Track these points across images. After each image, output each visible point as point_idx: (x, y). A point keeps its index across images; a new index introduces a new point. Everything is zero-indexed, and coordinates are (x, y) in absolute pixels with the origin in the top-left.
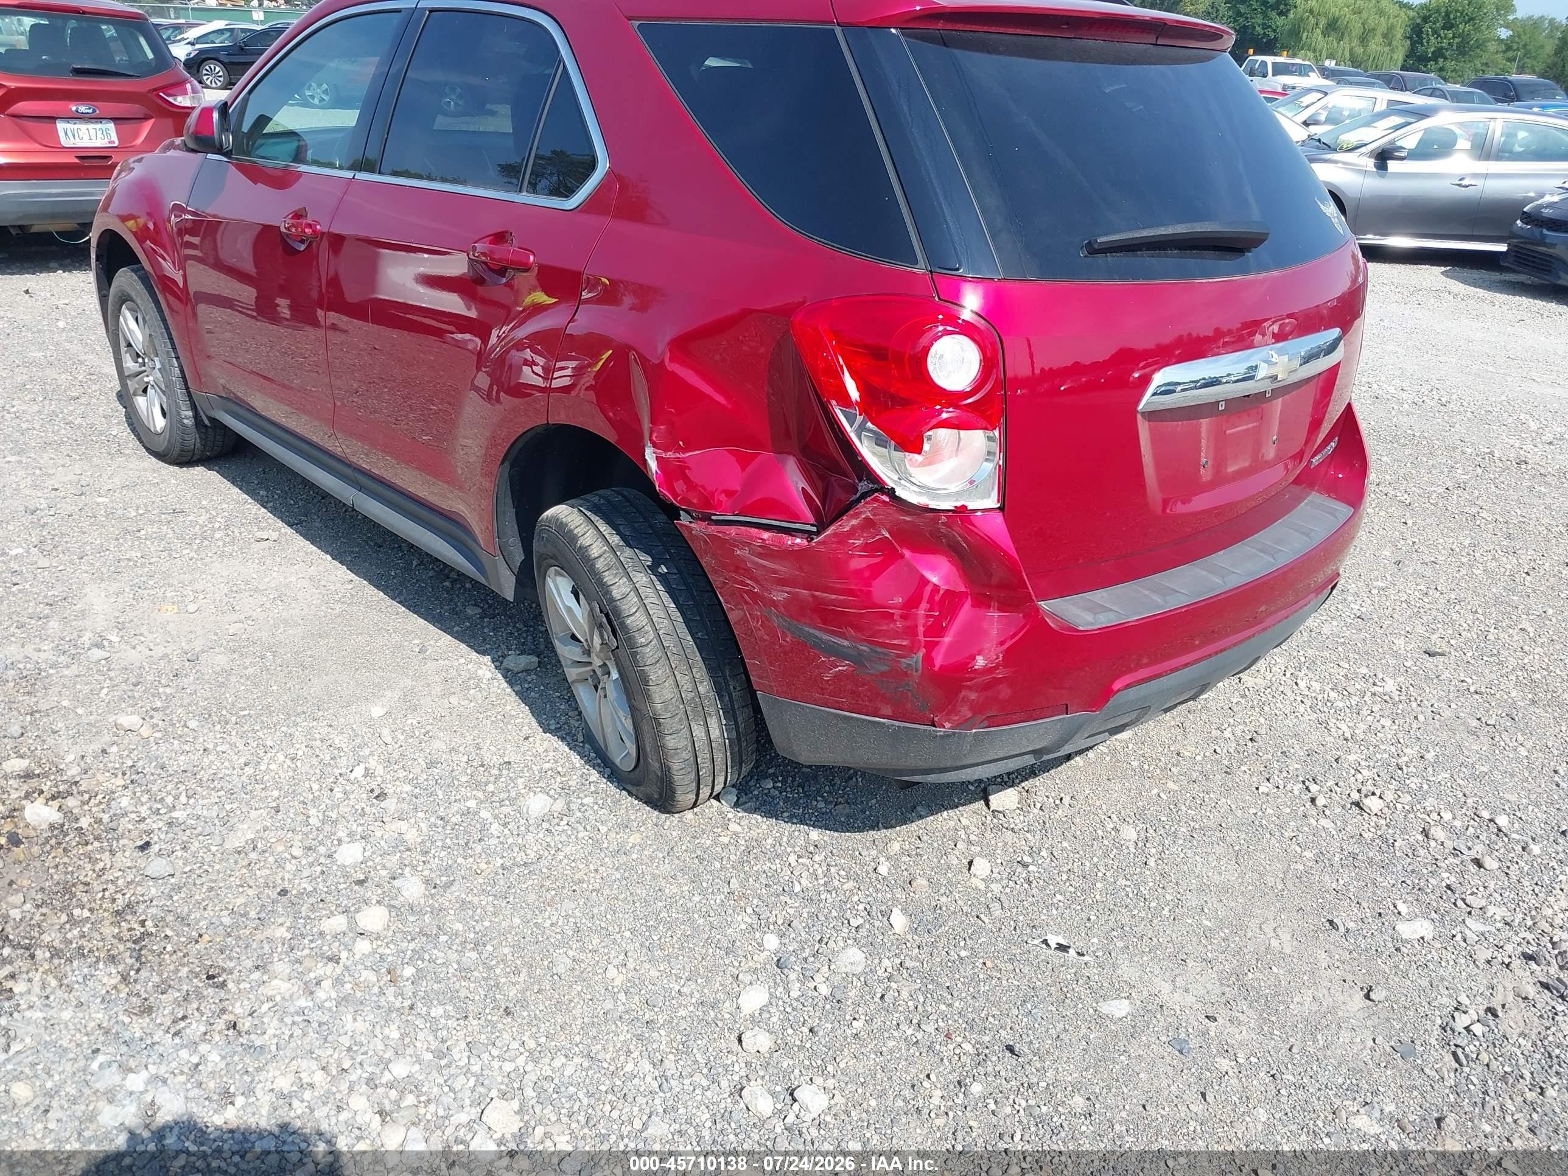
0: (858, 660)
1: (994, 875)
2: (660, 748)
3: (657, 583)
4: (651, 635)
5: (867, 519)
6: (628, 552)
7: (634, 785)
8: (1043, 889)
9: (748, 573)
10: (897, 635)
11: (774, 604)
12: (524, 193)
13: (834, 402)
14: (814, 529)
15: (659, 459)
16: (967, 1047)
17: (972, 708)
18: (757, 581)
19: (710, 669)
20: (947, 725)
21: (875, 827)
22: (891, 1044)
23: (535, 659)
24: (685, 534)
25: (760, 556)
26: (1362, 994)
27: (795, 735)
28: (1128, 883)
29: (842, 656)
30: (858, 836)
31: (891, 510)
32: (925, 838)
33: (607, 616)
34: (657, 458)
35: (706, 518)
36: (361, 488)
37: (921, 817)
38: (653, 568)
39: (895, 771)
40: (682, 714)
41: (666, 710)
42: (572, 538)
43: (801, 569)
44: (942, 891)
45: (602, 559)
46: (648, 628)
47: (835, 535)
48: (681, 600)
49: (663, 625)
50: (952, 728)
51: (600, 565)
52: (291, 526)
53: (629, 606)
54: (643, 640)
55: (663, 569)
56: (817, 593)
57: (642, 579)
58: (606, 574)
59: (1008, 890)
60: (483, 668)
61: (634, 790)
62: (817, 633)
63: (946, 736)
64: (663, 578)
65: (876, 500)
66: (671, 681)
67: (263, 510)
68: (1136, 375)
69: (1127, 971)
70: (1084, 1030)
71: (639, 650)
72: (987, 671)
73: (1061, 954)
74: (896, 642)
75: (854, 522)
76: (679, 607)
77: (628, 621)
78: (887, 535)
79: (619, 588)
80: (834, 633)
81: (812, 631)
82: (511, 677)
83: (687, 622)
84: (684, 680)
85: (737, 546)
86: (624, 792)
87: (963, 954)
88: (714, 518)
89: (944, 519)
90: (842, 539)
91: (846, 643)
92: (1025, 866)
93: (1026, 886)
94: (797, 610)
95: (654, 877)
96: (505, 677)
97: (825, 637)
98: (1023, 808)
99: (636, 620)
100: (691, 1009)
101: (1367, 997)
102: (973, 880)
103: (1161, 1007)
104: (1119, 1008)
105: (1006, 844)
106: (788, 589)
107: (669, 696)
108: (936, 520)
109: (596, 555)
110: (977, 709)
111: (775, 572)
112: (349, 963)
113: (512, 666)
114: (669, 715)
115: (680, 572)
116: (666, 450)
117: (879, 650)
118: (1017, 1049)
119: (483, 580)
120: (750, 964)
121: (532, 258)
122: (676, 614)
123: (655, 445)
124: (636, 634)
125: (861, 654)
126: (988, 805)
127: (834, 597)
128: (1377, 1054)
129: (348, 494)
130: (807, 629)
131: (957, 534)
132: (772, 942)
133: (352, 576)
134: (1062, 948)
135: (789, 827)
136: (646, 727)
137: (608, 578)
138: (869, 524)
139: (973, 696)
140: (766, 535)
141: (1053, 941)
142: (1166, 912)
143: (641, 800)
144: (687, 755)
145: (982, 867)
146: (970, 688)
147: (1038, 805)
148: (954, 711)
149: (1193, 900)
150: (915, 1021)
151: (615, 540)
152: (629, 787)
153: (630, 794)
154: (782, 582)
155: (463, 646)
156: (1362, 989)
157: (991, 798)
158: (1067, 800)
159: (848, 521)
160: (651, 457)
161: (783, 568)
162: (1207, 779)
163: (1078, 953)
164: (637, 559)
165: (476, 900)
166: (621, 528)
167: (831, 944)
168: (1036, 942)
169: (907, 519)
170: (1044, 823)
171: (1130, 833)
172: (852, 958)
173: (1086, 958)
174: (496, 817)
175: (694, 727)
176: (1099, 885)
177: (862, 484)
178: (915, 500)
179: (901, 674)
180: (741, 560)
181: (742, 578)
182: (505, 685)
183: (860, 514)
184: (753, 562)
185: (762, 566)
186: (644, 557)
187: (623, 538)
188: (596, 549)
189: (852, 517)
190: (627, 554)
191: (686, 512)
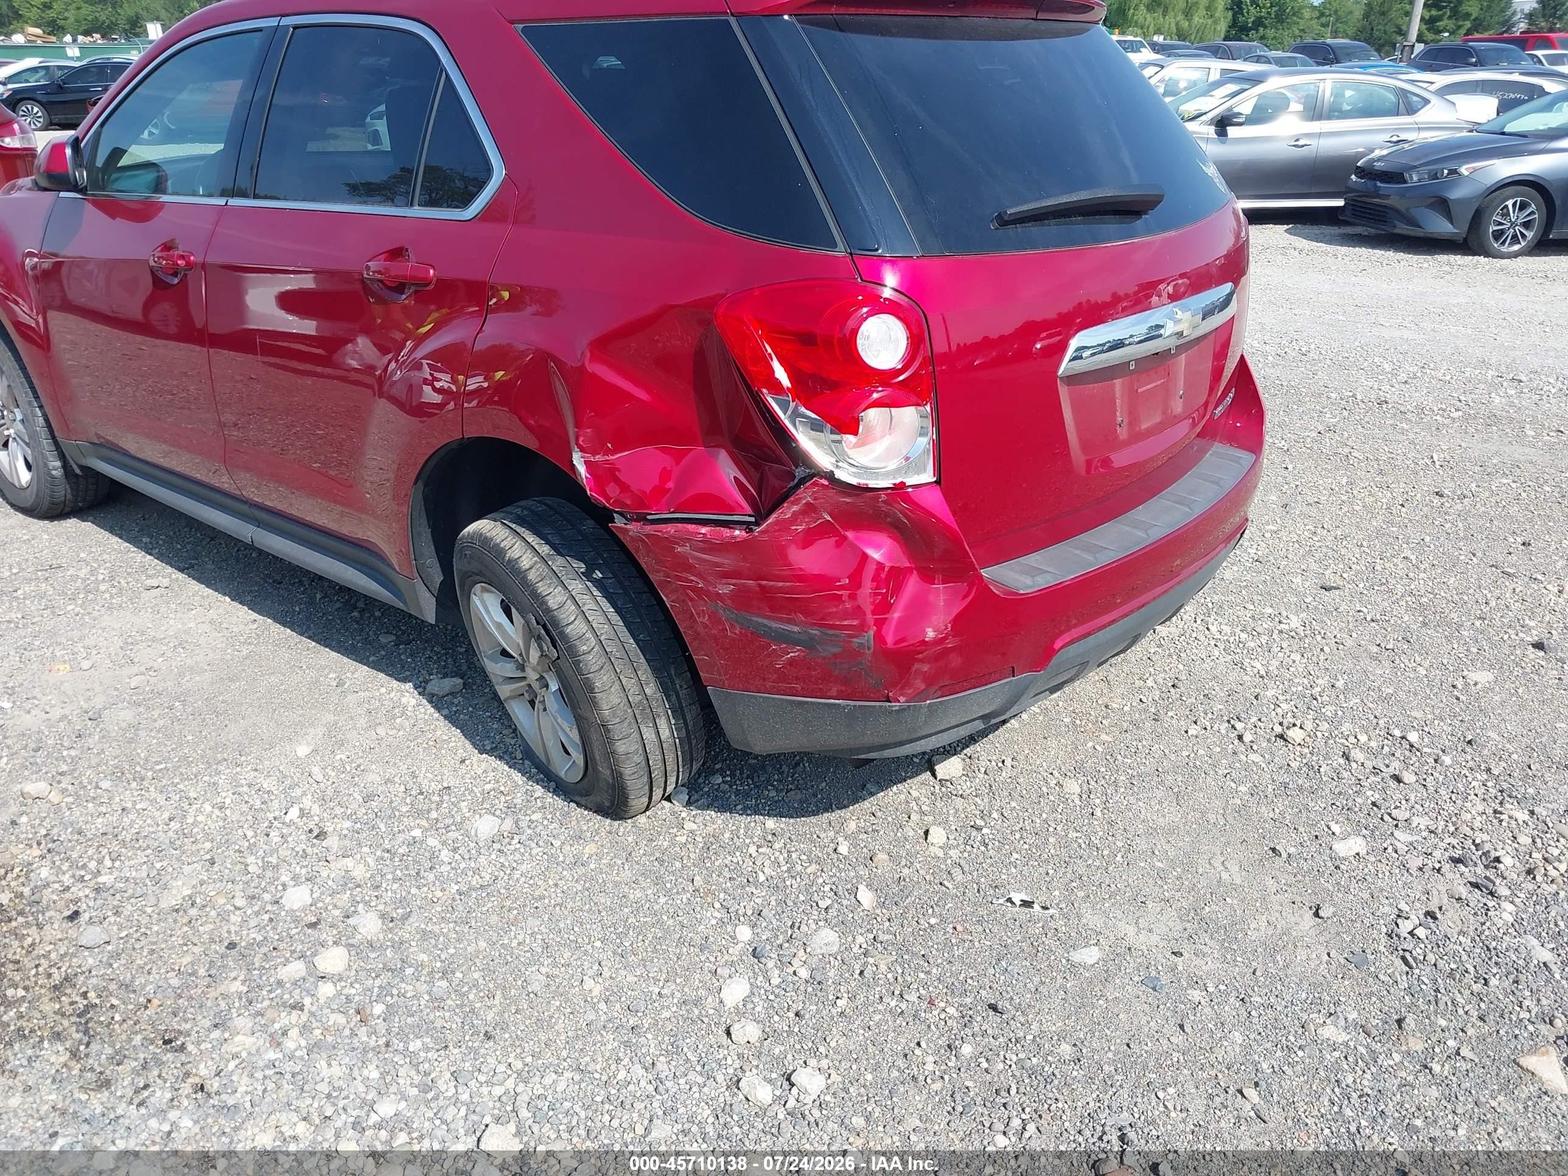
0: (810, 645)
1: (951, 842)
2: (610, 754)
3: (593, 589)
4: (593, 641)
5: (808, 504)
6: (560, 560)
7: (582, 795)
8: (999, 850)
9: (689, 568)
10: (846, 615)
11: (720, 597)
12: (415, 208)
13: (765, 391)
14: (753, 519)
15: (587, 463)
16: (951, 1010)
17: (925, 680)
18: (699, 575)
19: (654, 670)
20: (902, 699)
21: (828, 808)
22: (877, 1017)
23: (460, 681)
24: (621, 536)
25: (702, 551)
26: (1311, 912)
27: (749, 726)
28: (1079, 834)
29: (792, 641)
30: (813, 819)
31: (831, 492)
32: (879, 814)
33: (544, 627)
34: (585, 462)
35: (642, 519)
36: (259, 524)
37: (872, 794)
38: (588, 574)
39: (851, 750)
40: (630, 718)
41: (614, 716)
42: (499, 552)
43: (744, 560)
44: (903, 863)
45: (533, 570)
46: (589, 635)
47: (777, 522)
48: (619, 603)
49: (604, 630)
50: (907, 701)
51: (532, 576)
52: (182, 570)
53: (568, 615)
54: (585, 648)
55: (598, 575)
56: (763, 582)
57: (577, 586)
58: (540, 584)
59: (966, 855)
60: (407, 695)
61: (583, 801)
62: (766, 622)
63: (902, 710)
64: (599, 584)
65: (815, 484)
66: (617, 685)
67: (148, 557)
68: (1038, 346)
69: (1092, 919)
70: (1060, 981)
71: (581, 658)
72: (937, 642)
73: (1027, 910)
74: (846, 623)
75: (795, 508)
76: (618, 611)
77: (568, 630)
78: (829, 518)
79: (555, 598)
80: (781, 620)
81: (760, 620)
82: (436, 701)
83: (627, 624)
84: (630, 684)
85: (678, 544)
86: (572, 805)
87: (933, 921)
88: (649, 517)
89: (883, 497)
90: (784, 526)
91: (796, 629)
92: (979, 829)
93: (983, 848)
94: (742, 600)
95: (617, 885)
96: (430, 702)
97: (775, 625)
98: (969, 773)
99: (575, 628)
100: (674, 1009)
101: (1317, 915)
102: (931, 848)
103: (1129, 949)
104: (1089, 955)
105: (957, 811)
106: (734, 581)
107: (617, 701)
108: (875, 499)
109: (527, 567)
110: (930, 680)
111: (717, 565)
112: (314, 1008)
113: (436, 690)
114: (617, 721)
115: (615, 576)
116: (594, 454)
117: (831, 632)
118: (1000, 1007)
119: (401, 606)
120: (726, 957)
121: (432, 272)
122: (616, 618)
123: (582, 450)
124: (577, 643)
125: (812, 638)
126: (934, 775)
127: (780, 584)
128: (1333, 967)
129: (246, 531)
130: (755, 619)
131: (898, 511)
132: (744, 933)
133: (255, 616)
134: (1027, 904)
135: (744, 820)
136: (594, 736)
137: (542, 588)
138: (809, 509)
139: (926, 668)
140: (704, 530)
141: (1017, 898)
142: (1119, 858)
143: (591, 810)
144: (639, 758)
145: (938, 835)
146: (922, 661)
147: (983, 770)
148: (908, 685)
149: (1142, 844)
150: (897, 992)
151: (545, 549)
152: (577, 799)
153: (579, 805)
154: (726, 575)
155: (381, 675)
156: (1311, 908)
157: (937, 767)
158: (1008, 762)
159: (789, 508)
160: (579, 461)
161: (727, 561)
162: (1138, 728)
163: (1043, 908)
164: (569, 568)
165: (436, 928)
166: (549, 537)
167: (804, 928)
168: (1001, 901)
169: (847, 499)
170: (991, 786)
171: (1073, 787)
172: (826, 939)
173: (1051, 911)
174: (444, 843)
175: (644, 729)
176: (1052, 840)
177: (799, 470)
178: (854, 481)
179: (854, 654)
180: (683, 557)
181: (684, 575)
182: (432, 710)
183: (800, 499)
184: (695, 558)
185: (705, 560)
186: (576, 564)
187: (553, 546)
188: (526, 561)
189: (793, 503)
190: (559, 563)
191: (620, 514)
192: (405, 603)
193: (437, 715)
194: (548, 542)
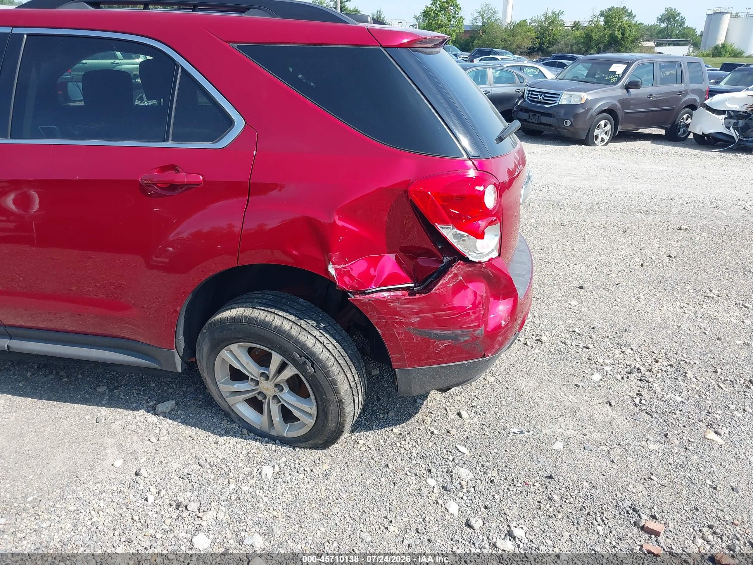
0: (456, 338)
2: (340, 415)
3: (324, 333)
4: (333, 359)
5: (455, 273)
7: (302, 442)
8: (490, 413)
9: (398, 313)
10: (473, 321)
11: (412, 324)
12: (170, 142)
13: (436, 224)
14: (413, 285)
15: (336, 269)
16: (536, 484)
17: (498, 344)
18: (402, 315)
20: (490, 355)
21: (410, 416)
22: (514, 497)
24: (356, 304)
25: (406, 303)
26: (608, 405)
27: (414, 384)
28: (510, 398)
29: (445, 338)
30: (409, 422)
31: (464, 267)
32: (432, 412)
33: (305, 357)
35: (364, 293)
36: (12, 337)
37: (422, 404)
38: (318, 326)
40: (351, 394)
41: (345, 396)
43: (428, 304)
44: (462, 431)
45: (293, 329)
46: (331, 357)
47: (442, 284)
48: (336, 337)
49: (335, 352)
51: (293, 333)
53: (318, 349)
54: (330, 363)
55: (322, 325)
56: (436, 313)
57: (316, 333)
58: (300, 336)
59: (480, 419)
61: (303, 445)
62: (435, 332)
63: (489, 360)
64: (325, 329)
65: (459, 264)
66: (346, 379)
69: (546, 431)
70: (559, 459)
71: (330, 369)
72: (506, 326)
73: (523, 435)
74: (472, 325)
75: (450, 276)
76: (338, 342)
77: (321, 356)
78: (461, 279)
79: (310, 342)
80: (444, 329)
81: (432, 331)
84: (350, 377)
85: (392, 302)
86: (297, 449)
87: (494, 451)
88: (367, 292)
89: (484, 266)
90: (445, 285)
91: (450, 332)
92: (475, 407)
93: (483, 415)
94: (424, 324)
97: (439, 332)
99: (324, 355)
101: (610, 405)
102: (466, 421)
103: (568, 438)
104: (559, 445)
106: (421, 315)
107: (346, 387)
108: (481, 267)
109: (288, 328)
110: (501, 344)
111: (412, 309)
115: (329, 324)
116: (339, 265)
117: (466, 330)
120: (436, 495)
121: (201, 177)
122: (338, 346)
123: (334, 263)
124: (327, 362)
125: (456, 335)
127: (444, 313)
130: (430, 331)
131: (489, 271)
132: (432, 482)
134: (521, 432)
137: (302, 338)
138: (456, 275)
139: (500, 339)
141: (516, 430)
142: (531, 404)
145: (463, 414)
146: (499, 336)
148: (493, 348)
150: (511, 485)
151: (292, 317)
152: (299, 445)
153: (300, 448)
154: (417, 313)
155: (119, 410)
156: (607, 403)
159: (448, 276)
160: (331, 269)
161: (418, 306)
163: (527, 432)
164: (309, 324)
166: (289, 310)
167: (453, 471)
168: (512, 434)
169: (470, 269)
172: (465, 473)
173: (530, 432)
177: (445, 258)
178: (476, 260)
179: (475, 339)
180: (394, 308)
181: (394, 317)
182: (171, 421)
183: (452, 272)
184: (400, 307)
185: (406, 308)
186: (312, 322)
187: (295, 315)
188: (287, 326)
189: (450, 274)
190: (302, 323)
191: (351, 293)
192: (159, 363)
193: (176, 423)
194: (291, 314)
